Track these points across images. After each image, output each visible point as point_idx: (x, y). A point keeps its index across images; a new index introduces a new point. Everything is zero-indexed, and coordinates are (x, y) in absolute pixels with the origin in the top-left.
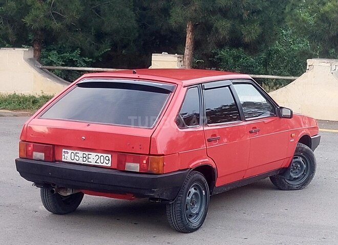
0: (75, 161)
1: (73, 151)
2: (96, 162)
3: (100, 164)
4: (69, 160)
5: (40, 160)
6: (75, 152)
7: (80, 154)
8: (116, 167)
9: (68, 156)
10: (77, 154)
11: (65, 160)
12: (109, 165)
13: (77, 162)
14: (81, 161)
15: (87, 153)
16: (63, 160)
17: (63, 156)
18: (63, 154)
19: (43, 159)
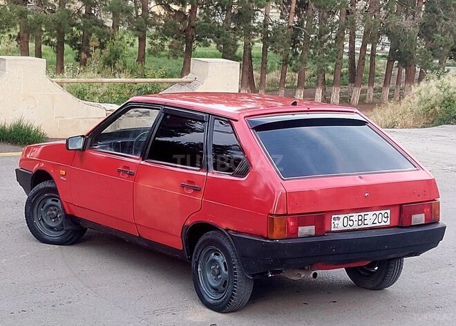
0: (348, 228)
1: (346, 215)
2: (373, 223)
3: (378, 225)
4: (341, 227)
5: (310, 236)
6: (348, 215)
7: (355, 216)
8: (396, 225)
9: (339, 223)
10: (351, 218)
11: (336, 229)
12: (388, 223)
13: (351, 228)
14: (356, 226)
15: (362, 214)
16: (333, 230)
17: (333, 225)
18: (333, 221)
19: (313, 233)
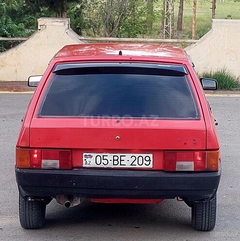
0: (102, 166)
1: (99, 154)
2: (131, 165)
3: (138, 166)
4: (93, 165)
5: (54, 169)
6: (102, 155)
7: (110, 156)
8: (161, 169)
9: (91, 161)
10: (105, 158)
11: (87, 166)
12: (151, 166)
13: (105, 166)
14: (111, 166)
15: (119, 155)
16: (84, 165)
17: (84, 162)
18: (84, 158)
19: (58, 167)
